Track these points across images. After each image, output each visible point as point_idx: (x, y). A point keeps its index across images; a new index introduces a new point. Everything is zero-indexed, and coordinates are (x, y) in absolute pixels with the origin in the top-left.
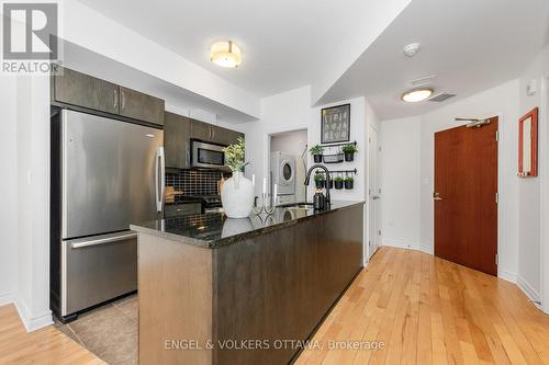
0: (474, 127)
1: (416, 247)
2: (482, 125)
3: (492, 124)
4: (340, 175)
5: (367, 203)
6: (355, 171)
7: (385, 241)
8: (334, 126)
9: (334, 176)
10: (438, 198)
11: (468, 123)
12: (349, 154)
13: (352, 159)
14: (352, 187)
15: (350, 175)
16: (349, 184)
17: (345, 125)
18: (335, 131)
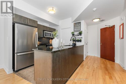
0: (109, 27)
1: (96, 56)
2: (111, 27)
3: (113, 27)
4: (78, 39)
5: (85, 45)
6: (82, 38)
7: (89, 54)
8: (77, 27)
9: (77, 39)
10: (101, 44)
11: (108, 27)
12: (80, 34)
13: (81, 35)
14: (81, 42)
15: (81, 39)
16: (80, 41)
17: (79, 27)
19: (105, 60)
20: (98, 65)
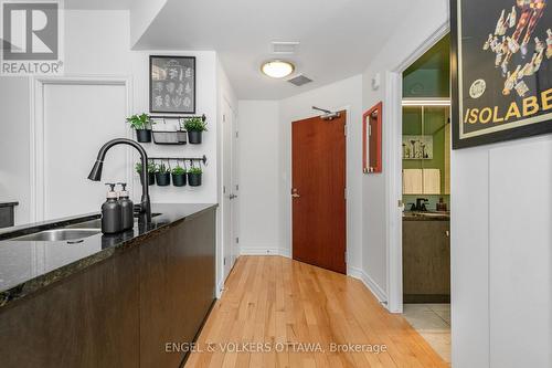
0: (327, 119)
1: (275, 252)
2: (333, 118)
3: (340, 118)
4: (181, 165)
5: (222, 205)
6: (204, 160)
8: (171, 87)
9: (172, 166)
10: (296, 195)
11: (322, 115)
12: (194, 132)
13: (199, 142)
14: (199, 183)
15: (197, 165)
16: (194, 179)
17: (189, 89)
18: (173, 95)
19: (313, 273)
20: (294, 322)
